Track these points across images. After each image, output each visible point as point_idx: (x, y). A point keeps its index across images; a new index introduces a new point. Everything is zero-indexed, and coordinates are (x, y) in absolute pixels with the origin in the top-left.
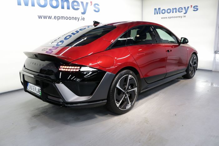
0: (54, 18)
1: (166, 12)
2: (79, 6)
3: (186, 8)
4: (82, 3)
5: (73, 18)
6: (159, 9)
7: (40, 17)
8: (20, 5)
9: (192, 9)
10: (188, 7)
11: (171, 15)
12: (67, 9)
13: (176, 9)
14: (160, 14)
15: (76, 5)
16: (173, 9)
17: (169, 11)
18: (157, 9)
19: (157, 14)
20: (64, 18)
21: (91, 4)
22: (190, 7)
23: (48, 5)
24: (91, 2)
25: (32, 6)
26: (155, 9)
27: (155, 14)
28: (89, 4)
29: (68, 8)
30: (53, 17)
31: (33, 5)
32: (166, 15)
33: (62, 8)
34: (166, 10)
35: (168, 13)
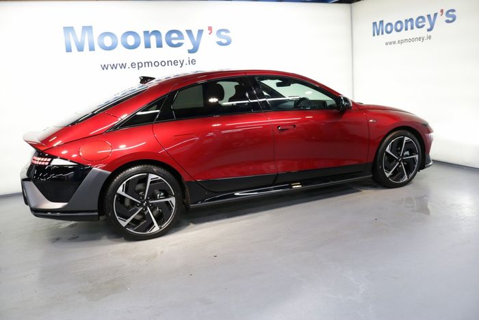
0: (132, 65)
1: (394, 30)
2: (183, 39)
3: (432, 17)
4: (189, 32)
5: (170, 63)
6: (381, 22)
7: (104, 67)
8: (71, 51)
9: (445, 18)
10: (436, 14)
11: (404, 34)
12: (158, 47)
13: (411, 20)
14: (382, 34)
15: (175, 39)
16: (406, 20)
17: (399, 26)
18: (378, 24)
19: (378, 34)
20: (150, 64)
21: (209, 32)
22: (439, 14)
23: (120, 45)
24: (210, 28)
25: (90, 50)
26: (375, 24)
27: (374, 35)
28: (206, 32)
29: (159, 45)
30: (129, 65)
31: (92, 49)
32: (395, 36)
33: (146, 47)
34: (394, 24)
35: (398, 31)
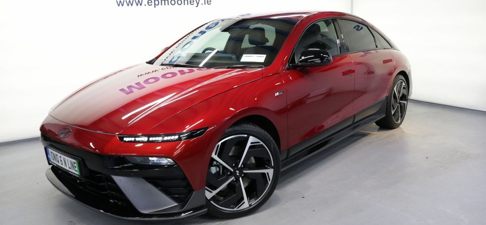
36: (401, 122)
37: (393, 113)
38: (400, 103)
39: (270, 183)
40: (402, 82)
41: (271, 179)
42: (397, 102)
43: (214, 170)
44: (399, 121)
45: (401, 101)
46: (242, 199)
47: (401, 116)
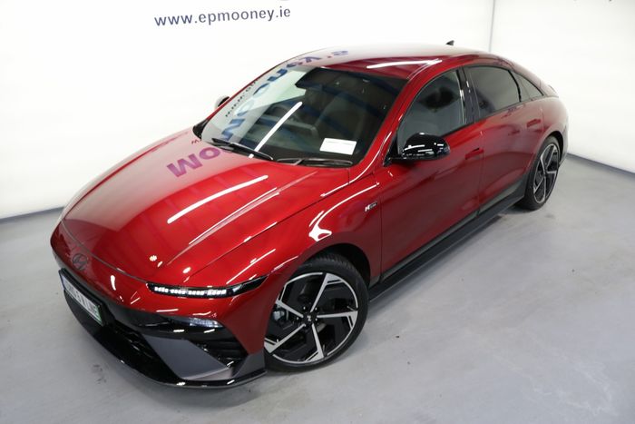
36: (546, 200)
37: (535, 190)
38: (547, 175)
39: (352, 328)
40: (552, 147)
41: (354, 323)
42: (542, 173)
43: (277, 315)
44: (544, 199)
45: (549, 173)
46: (315, 349)
47: (547, 192)
